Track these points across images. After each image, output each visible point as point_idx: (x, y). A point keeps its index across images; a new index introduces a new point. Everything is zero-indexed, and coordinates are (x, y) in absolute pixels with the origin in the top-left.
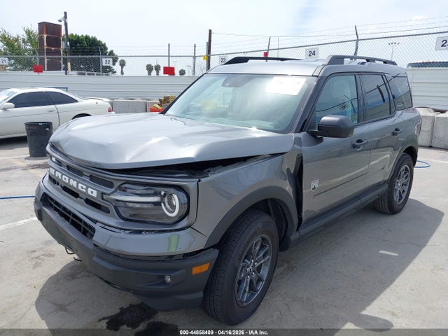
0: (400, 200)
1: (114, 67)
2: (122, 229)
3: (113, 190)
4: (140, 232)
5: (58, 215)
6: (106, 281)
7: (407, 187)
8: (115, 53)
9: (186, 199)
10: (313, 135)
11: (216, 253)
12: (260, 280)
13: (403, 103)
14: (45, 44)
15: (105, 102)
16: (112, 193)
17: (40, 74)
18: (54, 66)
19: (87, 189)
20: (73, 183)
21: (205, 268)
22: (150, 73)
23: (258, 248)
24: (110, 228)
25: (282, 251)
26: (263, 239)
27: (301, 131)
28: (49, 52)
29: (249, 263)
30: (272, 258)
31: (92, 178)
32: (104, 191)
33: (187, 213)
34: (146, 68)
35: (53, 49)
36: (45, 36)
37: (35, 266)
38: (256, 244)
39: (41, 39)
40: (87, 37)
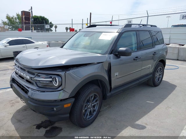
0: (158, 81)
1: (52, 29)
2: (38, 91)
3: (35, 76)
4: (44, 92)
5: (17, 86)
6: (33, 110)
7: (162, 76)
8: (52, 23)
9: (61, 80)
10: (116, 55)
11: (73, 100)
12: (94, 111)
13: (159, 42)
14: (24, 20)
15: (45, 43)
16: (35, 77)
17: (21, 32)
18: (27, 29)
19: (26, 76)
20: (22, 74)
21: (69, 105)
22: (67, 31)
23: (93, 98)
24: (34, 90)
25: (104, 100)
26: (95, 95)
27: (111, 54)
28: (25, 23)
29: (89, 104)
30: (100, 102)
31: (28, 72)
32: (32, 77)
33: (61, 85)
34: (65, 29)
35: (27, 22)
36: (24, 16)
37: (12, 106)
38: (92, 97)
39: (22, 18)
40: (41, 17)
